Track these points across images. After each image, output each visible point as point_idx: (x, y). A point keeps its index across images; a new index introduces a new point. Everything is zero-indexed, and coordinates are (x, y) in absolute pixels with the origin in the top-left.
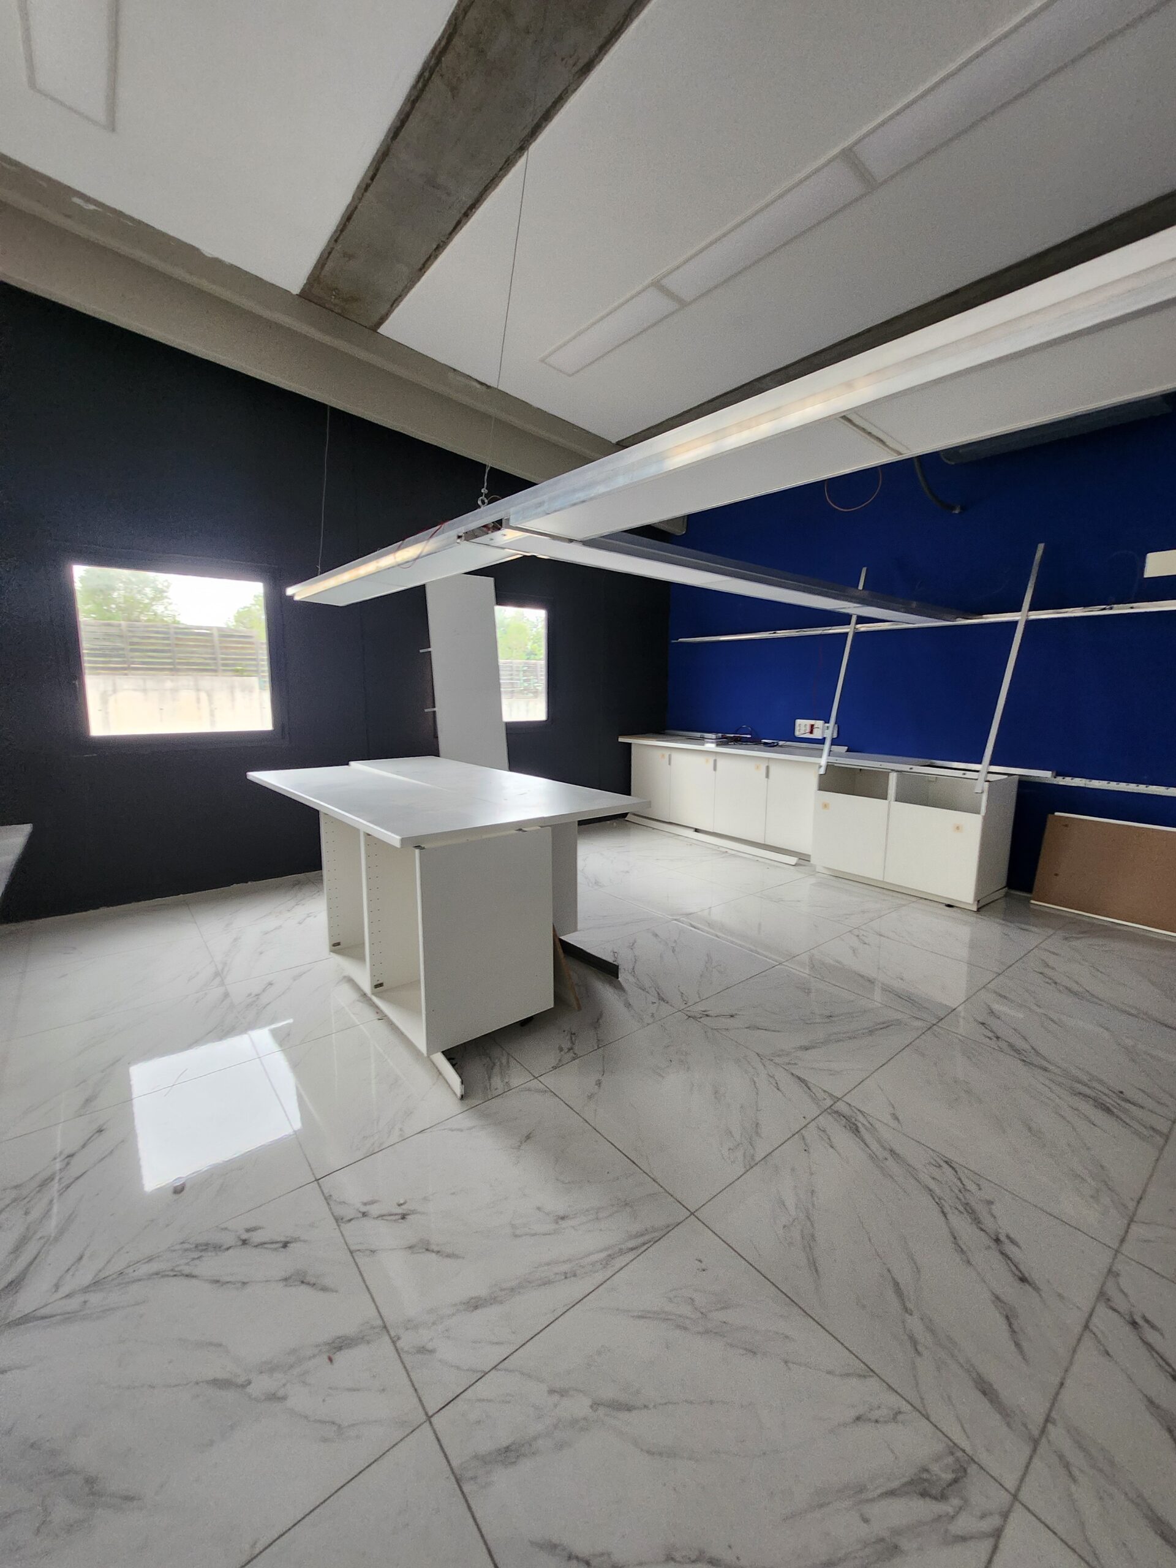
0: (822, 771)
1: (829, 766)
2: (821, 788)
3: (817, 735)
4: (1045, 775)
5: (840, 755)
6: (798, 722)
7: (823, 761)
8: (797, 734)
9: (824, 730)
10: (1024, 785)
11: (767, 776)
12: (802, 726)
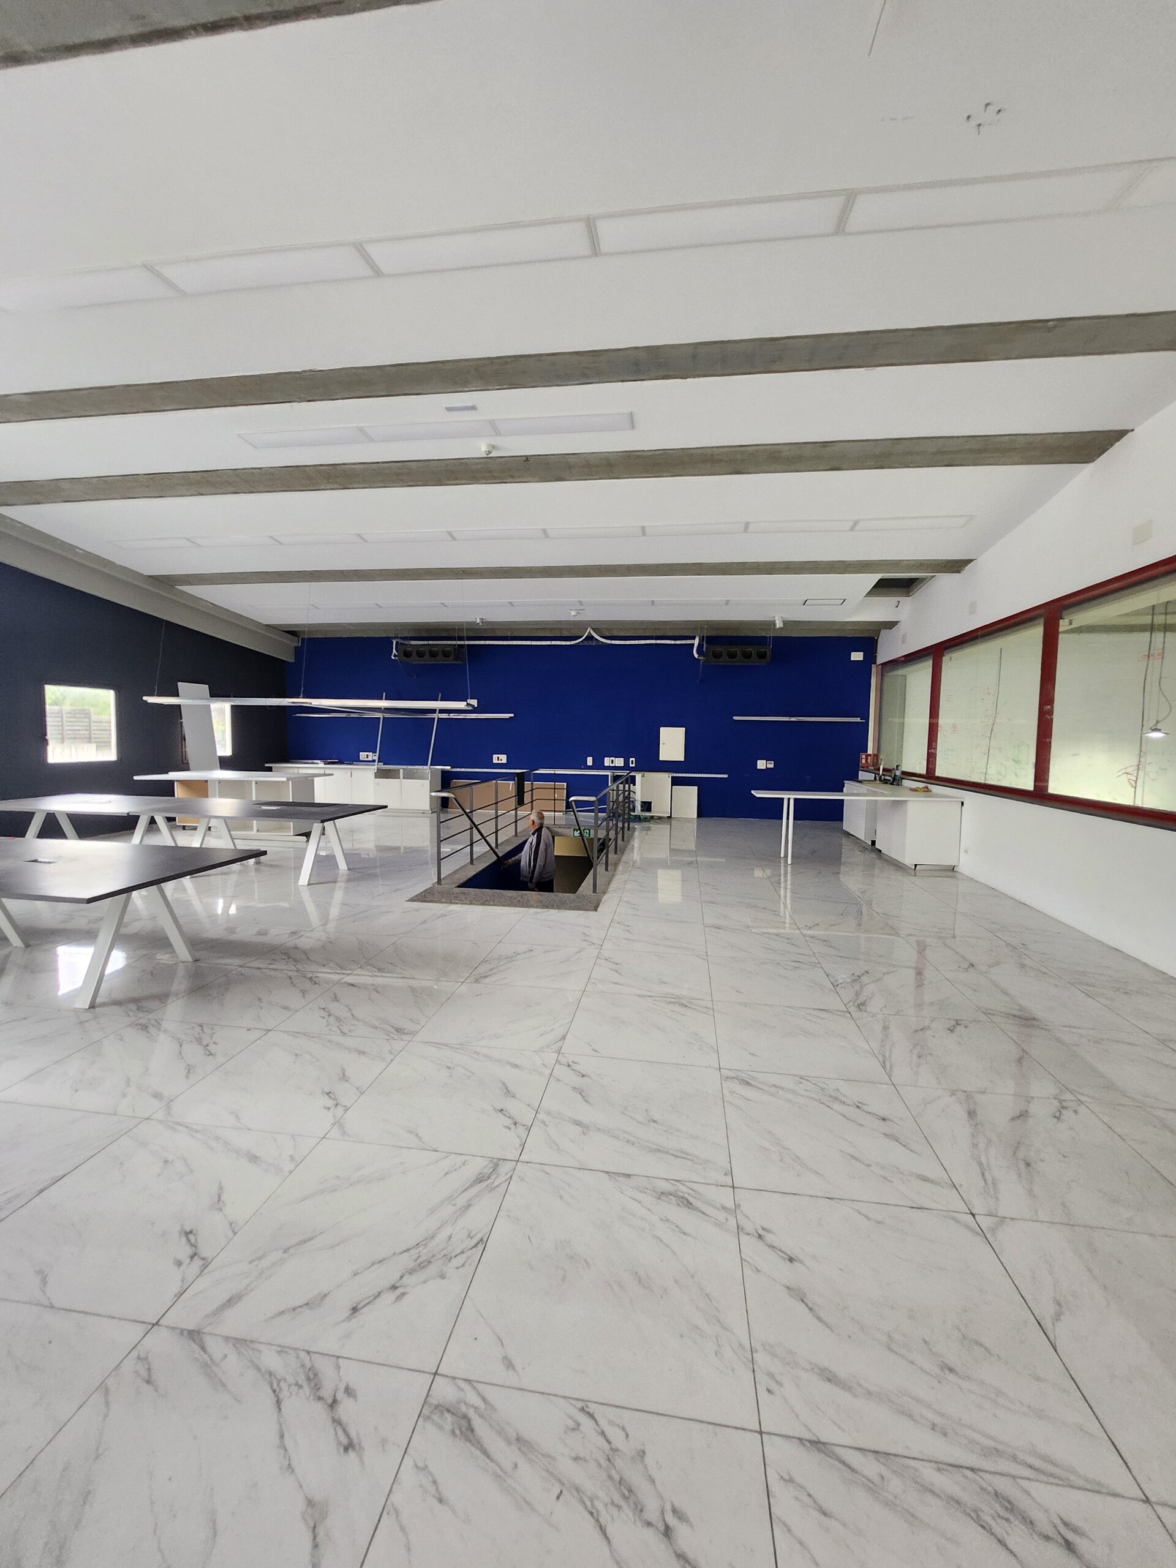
0: (376, 771)
1: (378, 769)
2: (376, 778)
3: (370, 759)
4: (449, 768)
5: (380, 765)
6: (361, 753)
7: (375, 767)
8: (361, 759)
9: (371, 756)
10: (443, 772)
11: (351, 776)
12: (363, 755)
